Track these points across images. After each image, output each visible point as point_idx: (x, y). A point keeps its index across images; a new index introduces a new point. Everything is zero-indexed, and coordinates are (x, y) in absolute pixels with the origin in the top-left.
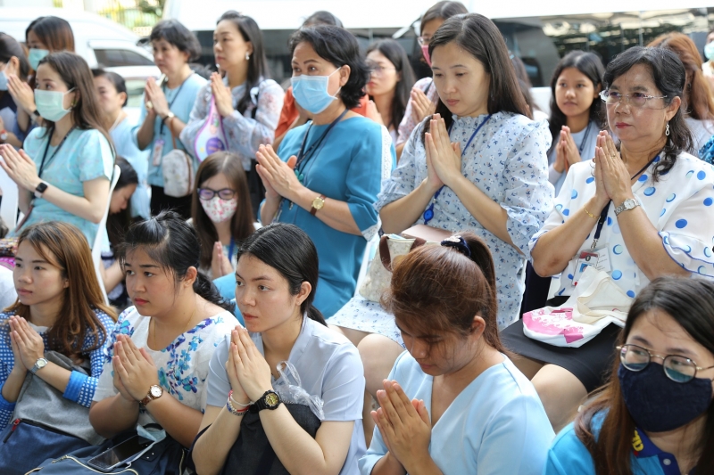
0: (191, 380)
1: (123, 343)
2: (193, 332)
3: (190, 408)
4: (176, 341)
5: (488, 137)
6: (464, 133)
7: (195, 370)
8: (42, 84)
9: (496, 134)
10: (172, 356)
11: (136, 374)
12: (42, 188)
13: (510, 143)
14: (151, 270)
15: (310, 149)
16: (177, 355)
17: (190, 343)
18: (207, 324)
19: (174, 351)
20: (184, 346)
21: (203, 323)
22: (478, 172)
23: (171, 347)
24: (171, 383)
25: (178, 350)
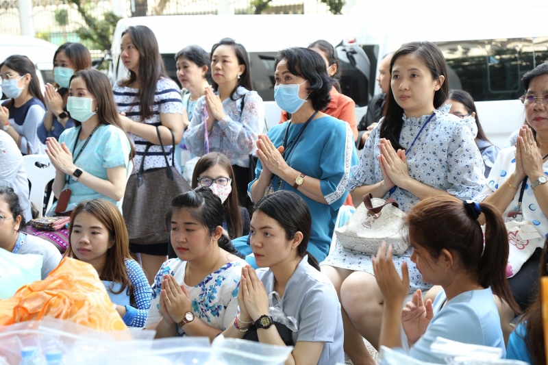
0: (216, 307)
1: (169, 281)
2: (218, 272)
3: (215, 328)
4: (206, 279)
5: (430, 132)
6: (411, 130)
7: (220, 300)
8: (76, 92)
9: (436, 130)
10: (203, 290)
11: (177, 303)
12: (78, 173)
13: (448, 135)
14: (191, 227)
15: (291, 142)
16: (206, 289)
17: (216, 281)
18: (228, 267)
19: (204, 286)
20: (212, 283)
21: (226, 266)
22: (425, 159)
23: (202, 284)
24: (202, 309)
25: (207, 286)
